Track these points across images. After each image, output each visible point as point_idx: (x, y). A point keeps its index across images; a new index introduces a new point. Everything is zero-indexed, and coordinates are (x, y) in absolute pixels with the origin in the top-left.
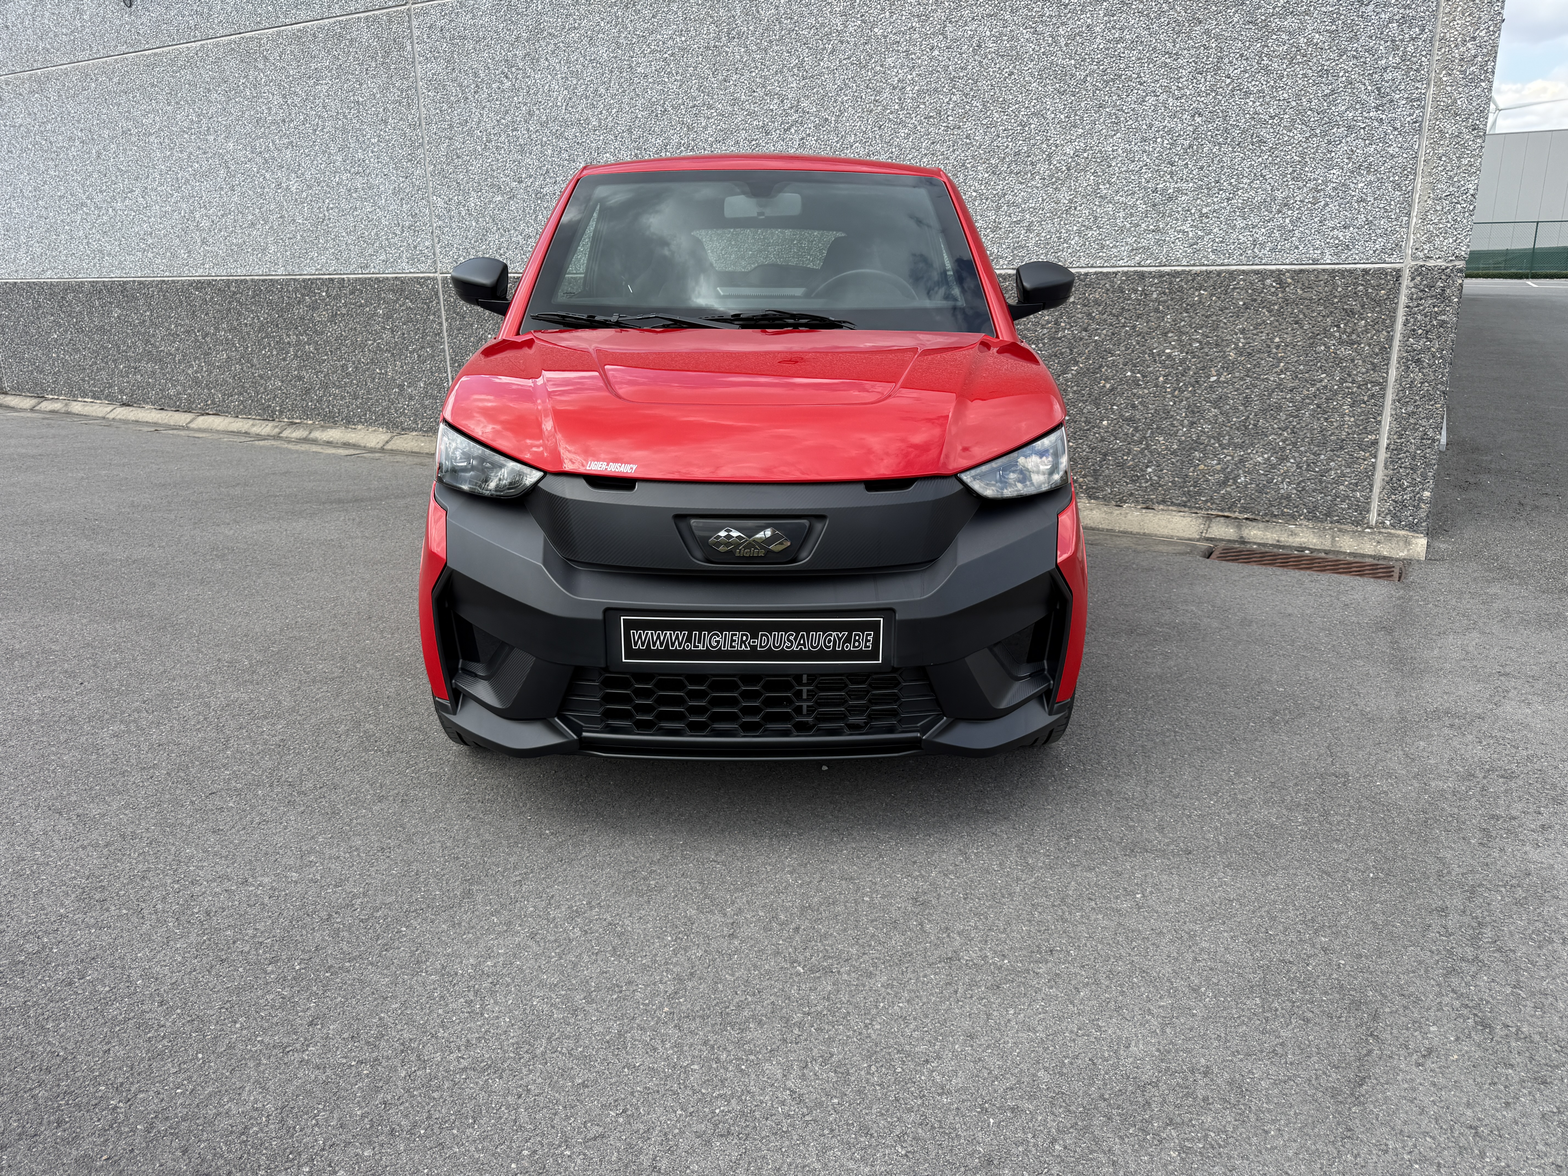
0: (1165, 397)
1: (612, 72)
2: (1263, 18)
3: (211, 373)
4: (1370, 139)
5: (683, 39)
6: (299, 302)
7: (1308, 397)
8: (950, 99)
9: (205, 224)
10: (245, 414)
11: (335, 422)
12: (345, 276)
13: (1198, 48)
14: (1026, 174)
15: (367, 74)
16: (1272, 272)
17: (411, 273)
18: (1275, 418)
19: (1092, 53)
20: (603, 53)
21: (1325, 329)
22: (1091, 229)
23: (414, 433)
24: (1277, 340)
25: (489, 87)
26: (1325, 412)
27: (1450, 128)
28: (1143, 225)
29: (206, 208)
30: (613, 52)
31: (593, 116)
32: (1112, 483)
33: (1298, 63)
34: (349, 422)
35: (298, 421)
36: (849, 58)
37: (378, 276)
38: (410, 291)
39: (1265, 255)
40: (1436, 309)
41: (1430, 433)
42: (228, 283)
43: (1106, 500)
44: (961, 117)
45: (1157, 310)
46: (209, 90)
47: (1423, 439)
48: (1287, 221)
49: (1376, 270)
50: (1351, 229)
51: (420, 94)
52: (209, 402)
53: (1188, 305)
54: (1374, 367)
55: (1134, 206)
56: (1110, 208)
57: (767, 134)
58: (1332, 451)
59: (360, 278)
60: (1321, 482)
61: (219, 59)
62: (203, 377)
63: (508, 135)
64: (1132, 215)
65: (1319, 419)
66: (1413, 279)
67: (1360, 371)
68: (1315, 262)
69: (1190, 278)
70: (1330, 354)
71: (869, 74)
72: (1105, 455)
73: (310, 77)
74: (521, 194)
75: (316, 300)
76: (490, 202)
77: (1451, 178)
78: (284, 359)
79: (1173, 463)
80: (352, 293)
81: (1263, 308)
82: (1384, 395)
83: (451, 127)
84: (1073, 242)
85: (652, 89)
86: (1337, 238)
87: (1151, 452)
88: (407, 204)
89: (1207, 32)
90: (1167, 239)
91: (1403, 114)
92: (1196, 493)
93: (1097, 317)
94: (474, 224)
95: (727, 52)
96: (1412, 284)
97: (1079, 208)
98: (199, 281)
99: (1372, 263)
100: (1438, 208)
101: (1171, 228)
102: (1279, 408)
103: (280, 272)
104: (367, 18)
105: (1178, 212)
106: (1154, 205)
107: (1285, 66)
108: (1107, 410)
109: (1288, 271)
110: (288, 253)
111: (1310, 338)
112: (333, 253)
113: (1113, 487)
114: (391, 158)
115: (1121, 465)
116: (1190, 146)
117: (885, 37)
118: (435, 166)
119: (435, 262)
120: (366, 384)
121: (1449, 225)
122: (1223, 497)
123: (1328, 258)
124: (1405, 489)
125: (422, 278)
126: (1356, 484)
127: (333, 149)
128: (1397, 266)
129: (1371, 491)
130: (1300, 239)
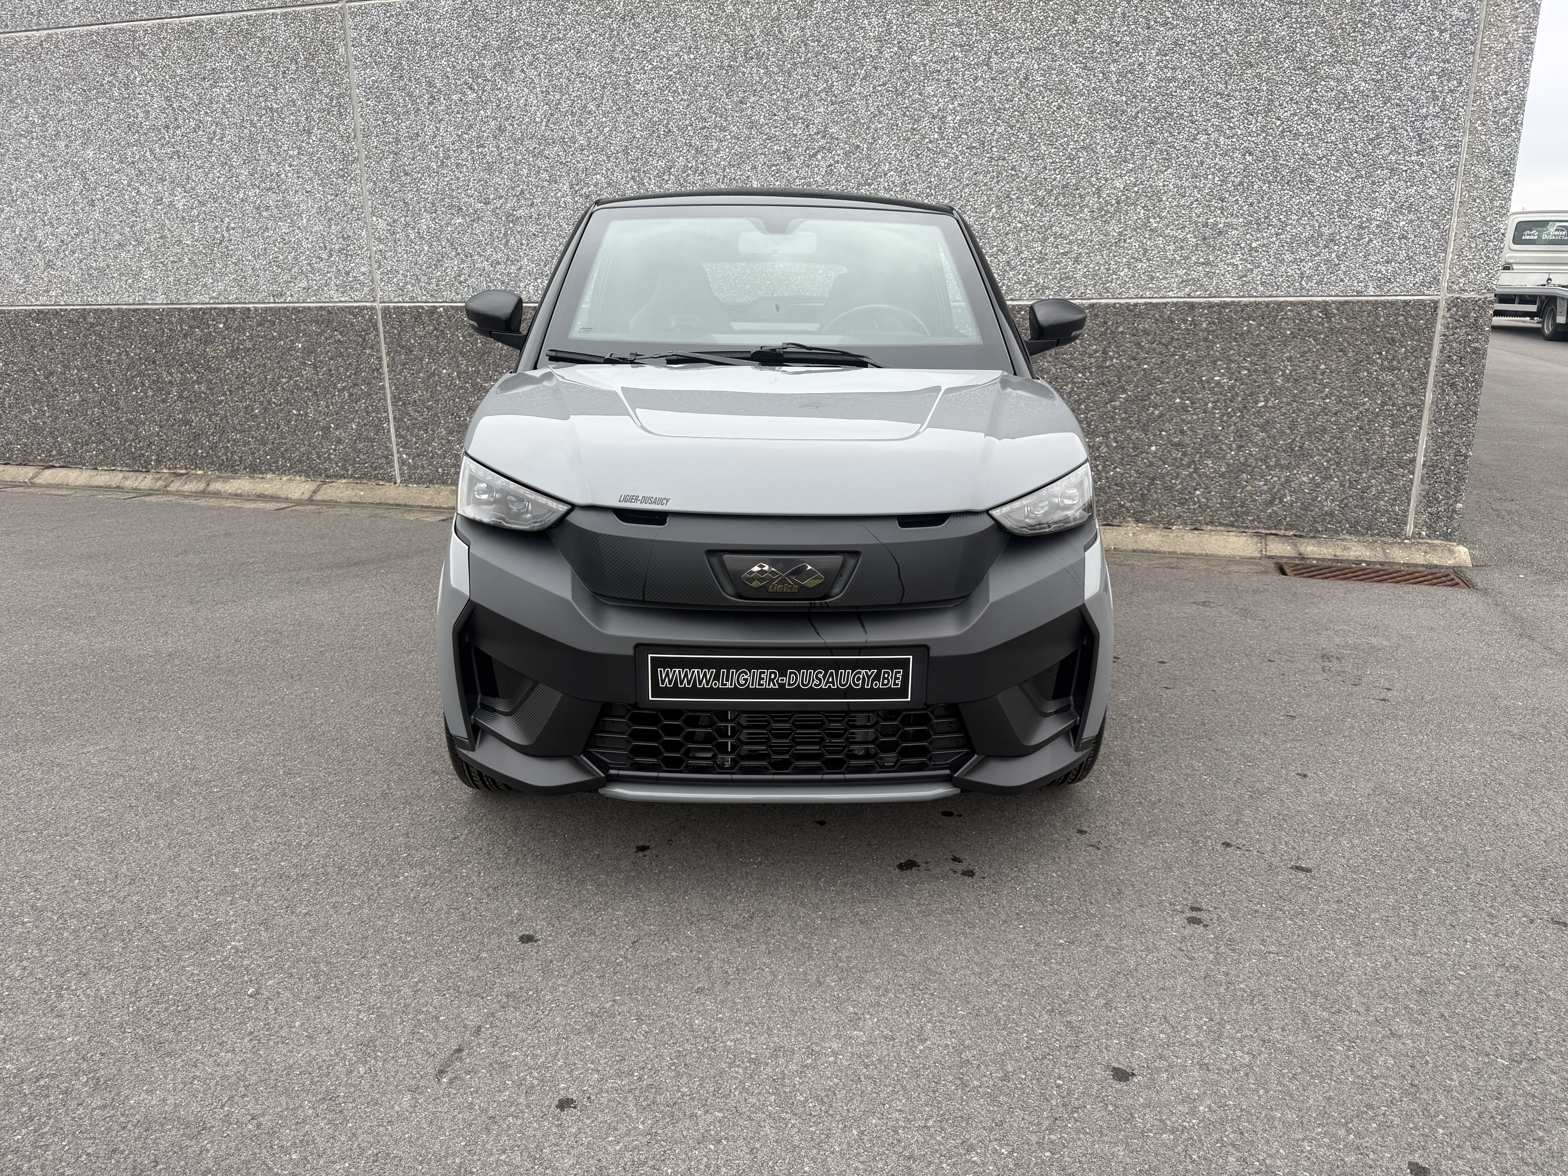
0: (1213, 422)
1: (604, 88)
2: (1313, 64)
3: (57, 418)
4: (1411, 181)
5: (692, 56)
6: (185, 336)
7: (1351, 420)
8: (995, 130)
9: (51, 244)
10: (107, 465)
11: (235, 472)
12: (251, 306)
13: (1249, 91)
14: (1074, 206)
15: (284, 77)
16: (1318, 303)
17: (341, 302)
18: (1320, 440)
19: (1144, 90)
20: (594, 67)
21: (1367, 357)
22: (1141, 261)
23: (344, 481)
24: (1323, 367)
25: (448, 97)
26: (1367, 433)
27: (1484, 173)
28: (1194, 258)
29: (52, 226)
30: (606, 66)
31: (580, 134)
32: (1160, 506)
33: (1345, 109)
34: (254, 470)
35: (182, 472)
36: (884, 85)
37: (296, 305)
38: (340, 323)
39: (1312, 287)
40: (1470, 337)
41: (1464, 451)
42: (84, 314)
43: (1154, 524)
44: (1006, 150)
45: (1206, 339)
46: (59, 88)
47: (1456, 455)
48: (1333, 255)
49: (1415, 302)
50: (1393, 263)
51: (354, 103)
52: (54, 453)
53: (1237, 334)
54: (1413, 391)
55: (1185, 239)
56: (1160, 241)
57: (790, 159)
58: (1373, 469)
59: (271, 308)
60: (1362, 498)
61: (74, 52)
62: (44, 423)
63: (472, 152)
64: (1182, 248)
65: (1361, 440)
66: (1449, 310)
67: (1400, 395)
68: (1359, 293)
69: (1239, 309)
70: (1373, 380)
71: (907, 101)
72: (1154, 479)
73: (204, 78)
74: (488, 216)
75: (210, 333)
76: (447, 224)
77: (1484, 218)
78: (164, 401)
79: (1221, 485)
80: (260, 324)
81: (1309, 337)
82: (1422, 416)
83: (397, 141)
84: (1122, 274)
85: (652, 108)
86: (1380, 272)
87: (1199, 476)
88: (337, 225)
89: (1259, 76)
90: (1217, 271)
91: (1442, 159)
92: (1242, 512)
93: (1147, 346)
94: (426, 248)
95: (744, 73)
96: (1448, 315)
97: (1128, 241)
98: (41, 312)
99: (1411, 295)
100: (1473, 245)
101: (1222, 261)
102: (1324, 430)
103: (159, 300)
104: (285, 15)
105: (1228, 246)
106: (1205, 239)
107: (1332, 111)
108: (1155, 435)
109: (1334, 302)
110: (171, 279)
111: (1354, 364)
112: (235, 279)
113: (1161, 510)
114: (316, 173)
115: (1169, 489)
116: (1241, 183)
117: (925, 65)
118: (375, 183)
119: (372, 290)
120: (278, 427)
121: (1482, 261)
122: (1270, 516)
123: (1371, 291)
124: (1440, 502)
125: (356, 308)
126: (1395, 500)
127: (236, 161)
128: (1435, 298)
129: (1409, 505)
130: (1345, 273)
